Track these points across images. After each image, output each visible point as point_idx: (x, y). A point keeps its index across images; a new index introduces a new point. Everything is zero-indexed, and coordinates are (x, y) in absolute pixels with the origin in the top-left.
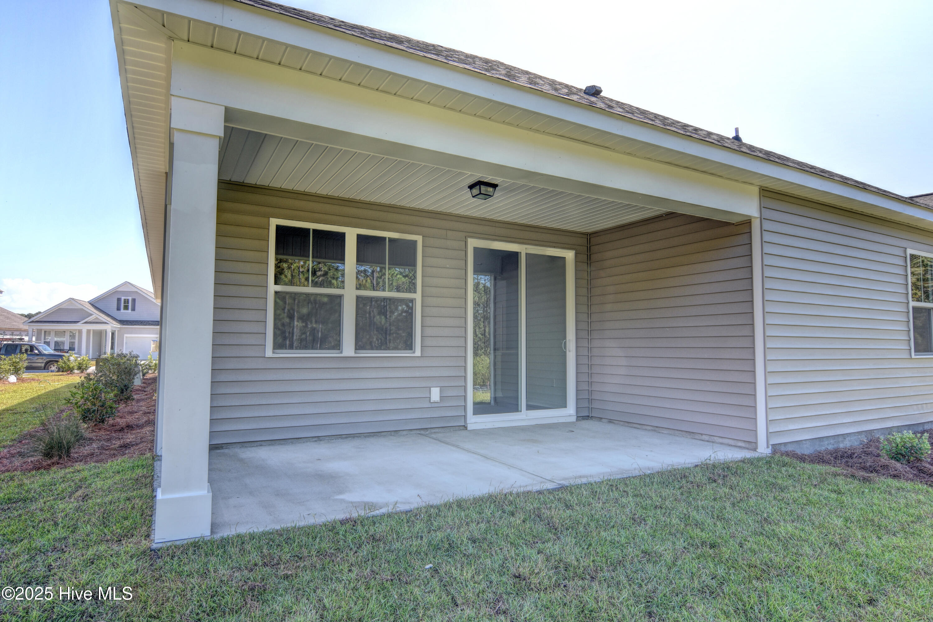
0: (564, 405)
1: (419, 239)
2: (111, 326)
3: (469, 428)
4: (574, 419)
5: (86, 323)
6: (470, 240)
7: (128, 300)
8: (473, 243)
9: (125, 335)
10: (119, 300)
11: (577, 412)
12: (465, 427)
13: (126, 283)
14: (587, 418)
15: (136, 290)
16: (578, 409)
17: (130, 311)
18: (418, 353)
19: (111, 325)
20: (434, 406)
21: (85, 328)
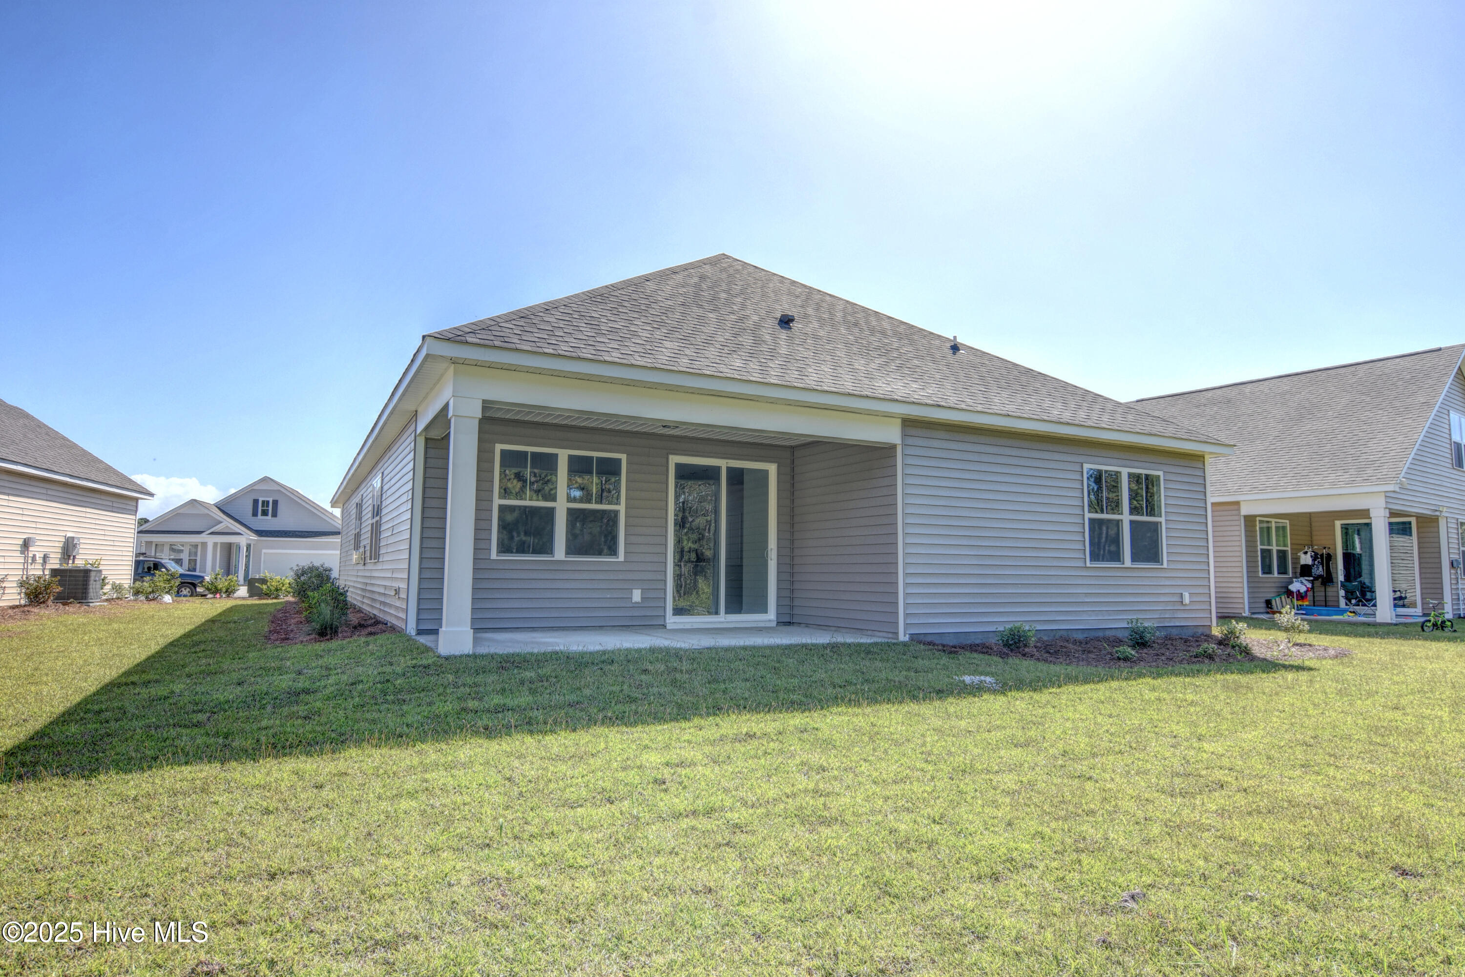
0: (765, 610)
1: (623, 457)
2: (245, 538)
3: (668, 627)
4: (774, 624)
5: (212, 533)
6: (671, 457)
7: (268, 502)
8: (675, 460)
9: (264, 551)
10: (256, 502)
11: (777, 618)
12: (664, 626)
13: (266, 480)
14: (789, 623)
15: (279, 488)
16: (778, 614)
17: (269, 517)
18: (621, 557)
19: (246, 536)
20: (636, 606)
21: (211, 540)
